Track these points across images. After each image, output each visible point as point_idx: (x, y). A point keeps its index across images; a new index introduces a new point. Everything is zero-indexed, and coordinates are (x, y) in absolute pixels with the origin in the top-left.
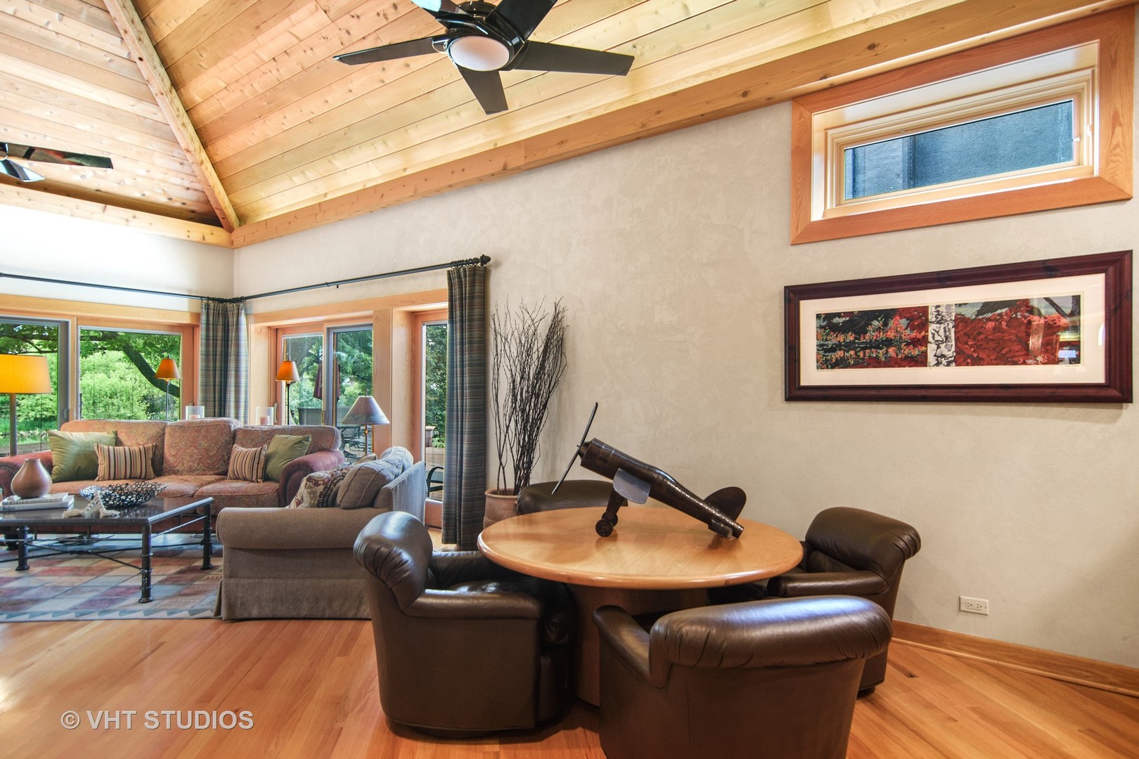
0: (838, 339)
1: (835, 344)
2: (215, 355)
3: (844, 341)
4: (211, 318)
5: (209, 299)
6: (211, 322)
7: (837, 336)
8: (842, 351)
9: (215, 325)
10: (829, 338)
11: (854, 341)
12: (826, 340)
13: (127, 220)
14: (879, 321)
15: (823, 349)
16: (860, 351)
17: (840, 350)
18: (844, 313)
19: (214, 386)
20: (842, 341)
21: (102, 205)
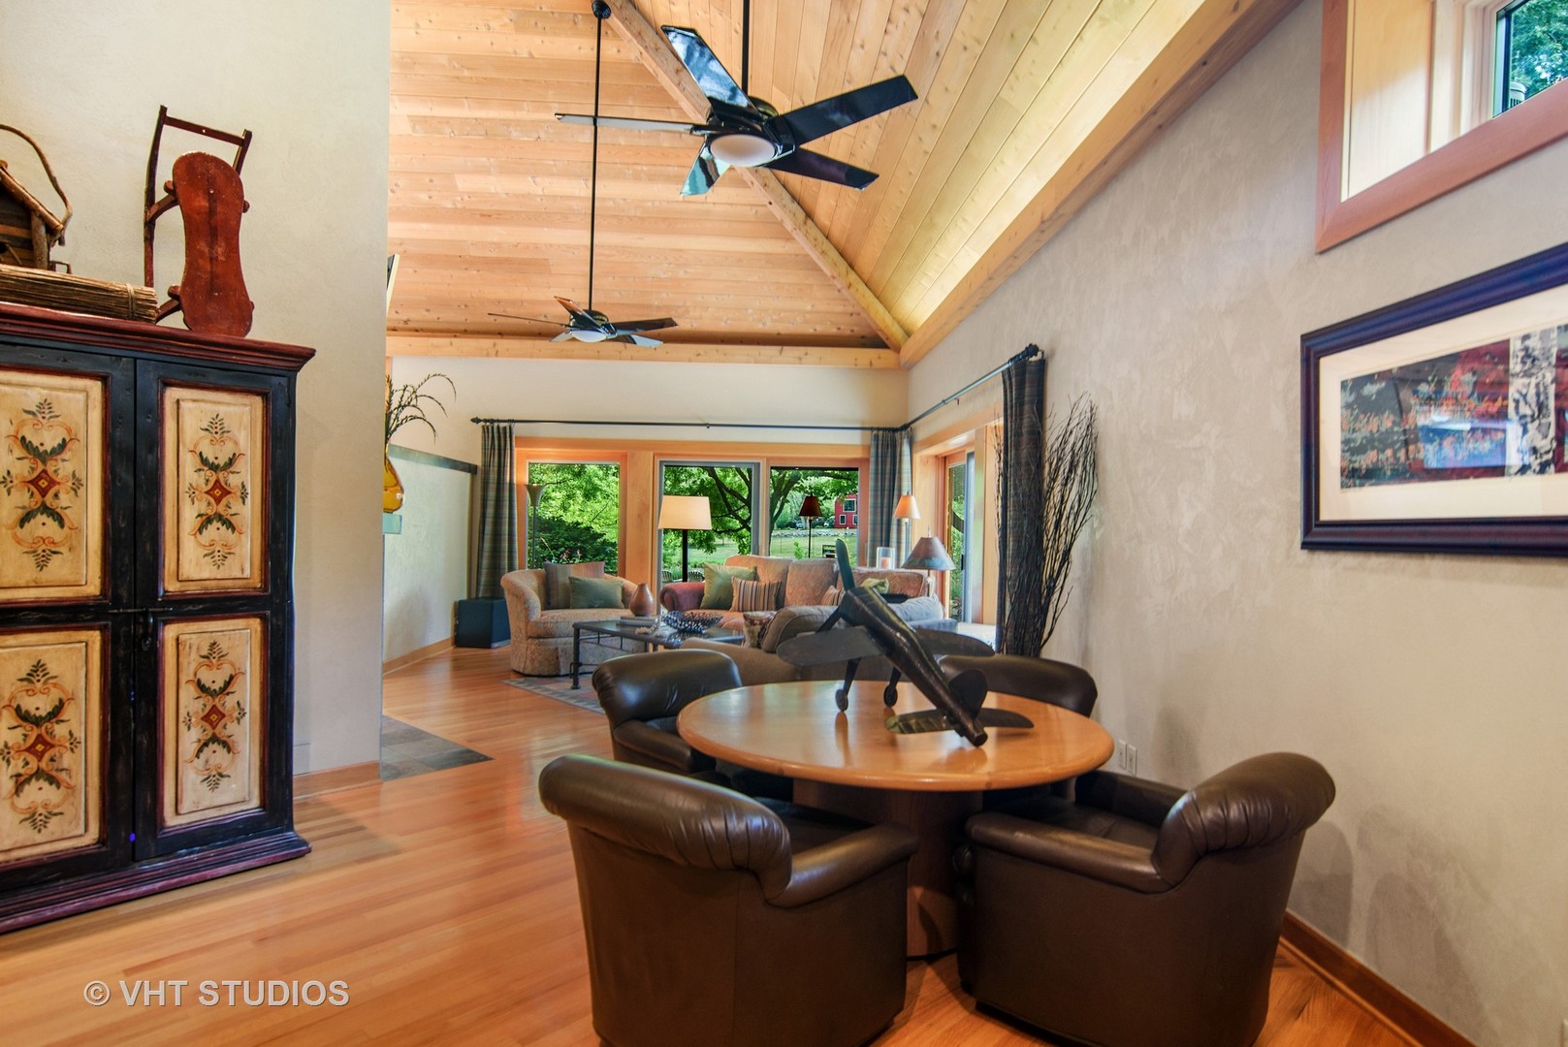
0: (1370, 428)
1: (1366, 437)
2: (883, 490)
3: (1378, 431)
4: (880, 450)
5: (878, 429)
6: (880, 455)
7: (1368, 422)
8: (1375, 452)
9: (884, 457)
10: (1357, 425)
11: (1392, 428)
12: (1354, 431)
13: (800, 359)
14: (1428, 383)
15: (1350, 448)
16: (1399, 449)
17: (1373, 448)
18: (1379, 373)
19: (882, 524)
20: (1375, 430)
21: (779, 348)
